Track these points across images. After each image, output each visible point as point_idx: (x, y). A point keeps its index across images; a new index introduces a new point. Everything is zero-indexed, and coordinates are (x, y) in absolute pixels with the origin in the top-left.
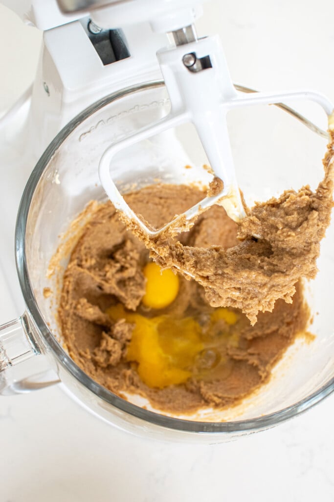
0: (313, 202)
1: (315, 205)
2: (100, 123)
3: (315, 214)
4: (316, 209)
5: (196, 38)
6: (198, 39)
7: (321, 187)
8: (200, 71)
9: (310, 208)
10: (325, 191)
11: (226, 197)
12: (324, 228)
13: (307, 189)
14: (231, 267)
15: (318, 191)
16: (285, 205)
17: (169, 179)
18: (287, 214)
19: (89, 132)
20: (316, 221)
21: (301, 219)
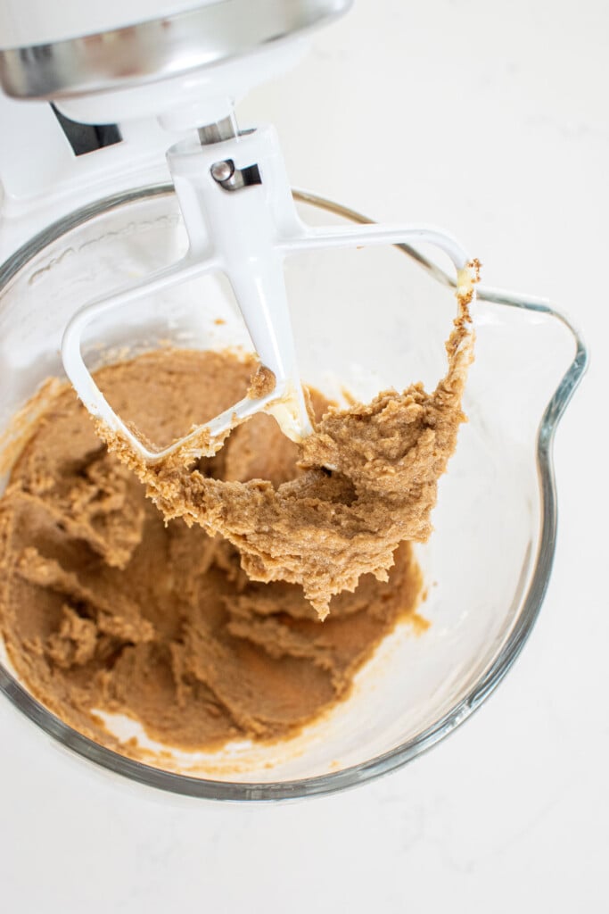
0: (428, 413)
1: (431, 419)
2: (68, 254)
3: (431, 435)
4: (432, 427)
5: (236, 131)
6: (240, 135)
7: (441, 388)
8: (239, 188)
9: (423, 424)
10: (448, 396)
11: (279, 400)
12: (444, 458)
13: (418, 389)
14: (286, 521)
15: (437, 396)
16: (380, 418)
17: (185, 341)
18: (382, 434)
19: (48, 268)
20: (431, 448)
21: (406, 444)
